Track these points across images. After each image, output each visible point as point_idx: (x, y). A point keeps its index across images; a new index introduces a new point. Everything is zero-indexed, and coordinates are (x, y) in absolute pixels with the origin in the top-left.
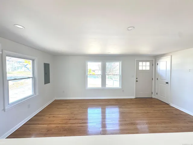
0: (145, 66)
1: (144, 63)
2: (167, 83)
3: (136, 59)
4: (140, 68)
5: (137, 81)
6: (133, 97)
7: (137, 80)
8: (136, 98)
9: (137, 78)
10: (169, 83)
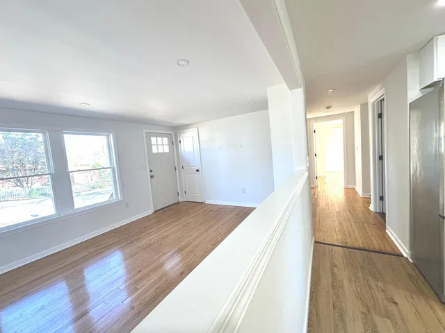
0: (160, 145)
1: (159, 139)
2: (197, 171)
3: (144, 131)
4: (154, 150)
5: (152, 177)
6: (150, 212)
7: (152, 174)
8: (156, 212)
9: (151, 171)
10: (200, 171)
